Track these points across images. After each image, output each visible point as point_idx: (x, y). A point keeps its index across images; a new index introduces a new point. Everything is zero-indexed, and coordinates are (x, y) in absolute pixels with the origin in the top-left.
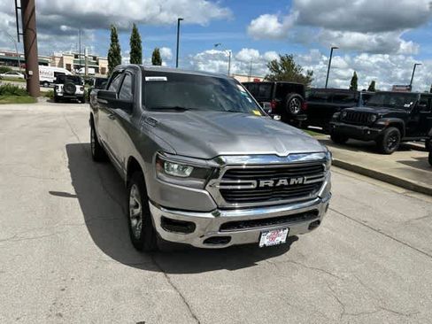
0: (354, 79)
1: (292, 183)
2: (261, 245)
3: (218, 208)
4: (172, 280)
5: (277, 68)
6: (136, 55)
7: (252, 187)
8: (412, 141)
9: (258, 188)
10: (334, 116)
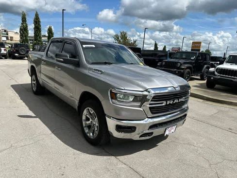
0: (156, 45)
1: (179, 101)
2: (165, 135)
3: (147, 117)
4: (121, 160)
5: (118, 38)
7: (163, 104)
9: (166, 105)
10: (158, 64)
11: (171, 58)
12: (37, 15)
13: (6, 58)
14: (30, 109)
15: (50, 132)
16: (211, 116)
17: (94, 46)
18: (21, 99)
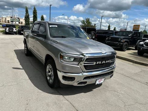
0: (109, 27)
1: (106, 62)
2: (96, 84)
3: (83, 72)
4: (66, 98)
5: (84, 22)
6: (35, 17)
7: (94, 64)
8: (131, 47)
9: (96, 64)
10: (107, 39)
11: (116, 35)
12: (35, 9)
13: (16, 34)
14: (21, 64)
15: (28, 78)
16: (135, 74)
17: (57, 26)
18: (17, 58)
